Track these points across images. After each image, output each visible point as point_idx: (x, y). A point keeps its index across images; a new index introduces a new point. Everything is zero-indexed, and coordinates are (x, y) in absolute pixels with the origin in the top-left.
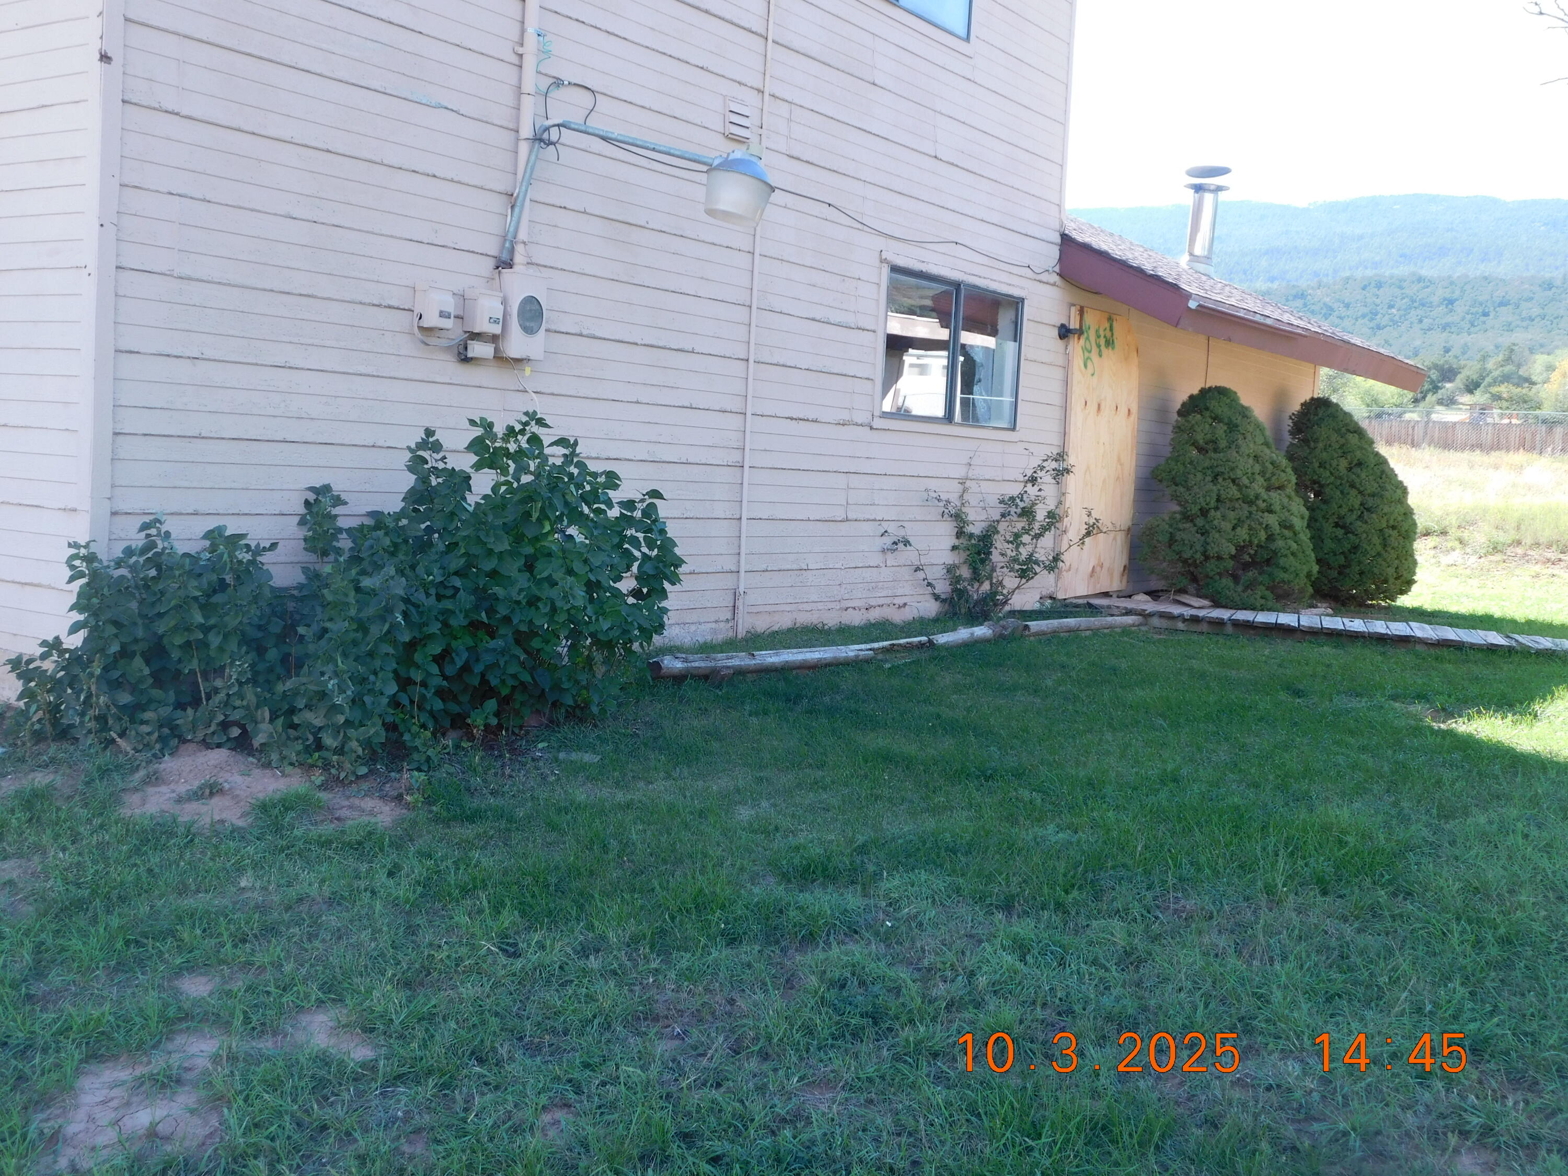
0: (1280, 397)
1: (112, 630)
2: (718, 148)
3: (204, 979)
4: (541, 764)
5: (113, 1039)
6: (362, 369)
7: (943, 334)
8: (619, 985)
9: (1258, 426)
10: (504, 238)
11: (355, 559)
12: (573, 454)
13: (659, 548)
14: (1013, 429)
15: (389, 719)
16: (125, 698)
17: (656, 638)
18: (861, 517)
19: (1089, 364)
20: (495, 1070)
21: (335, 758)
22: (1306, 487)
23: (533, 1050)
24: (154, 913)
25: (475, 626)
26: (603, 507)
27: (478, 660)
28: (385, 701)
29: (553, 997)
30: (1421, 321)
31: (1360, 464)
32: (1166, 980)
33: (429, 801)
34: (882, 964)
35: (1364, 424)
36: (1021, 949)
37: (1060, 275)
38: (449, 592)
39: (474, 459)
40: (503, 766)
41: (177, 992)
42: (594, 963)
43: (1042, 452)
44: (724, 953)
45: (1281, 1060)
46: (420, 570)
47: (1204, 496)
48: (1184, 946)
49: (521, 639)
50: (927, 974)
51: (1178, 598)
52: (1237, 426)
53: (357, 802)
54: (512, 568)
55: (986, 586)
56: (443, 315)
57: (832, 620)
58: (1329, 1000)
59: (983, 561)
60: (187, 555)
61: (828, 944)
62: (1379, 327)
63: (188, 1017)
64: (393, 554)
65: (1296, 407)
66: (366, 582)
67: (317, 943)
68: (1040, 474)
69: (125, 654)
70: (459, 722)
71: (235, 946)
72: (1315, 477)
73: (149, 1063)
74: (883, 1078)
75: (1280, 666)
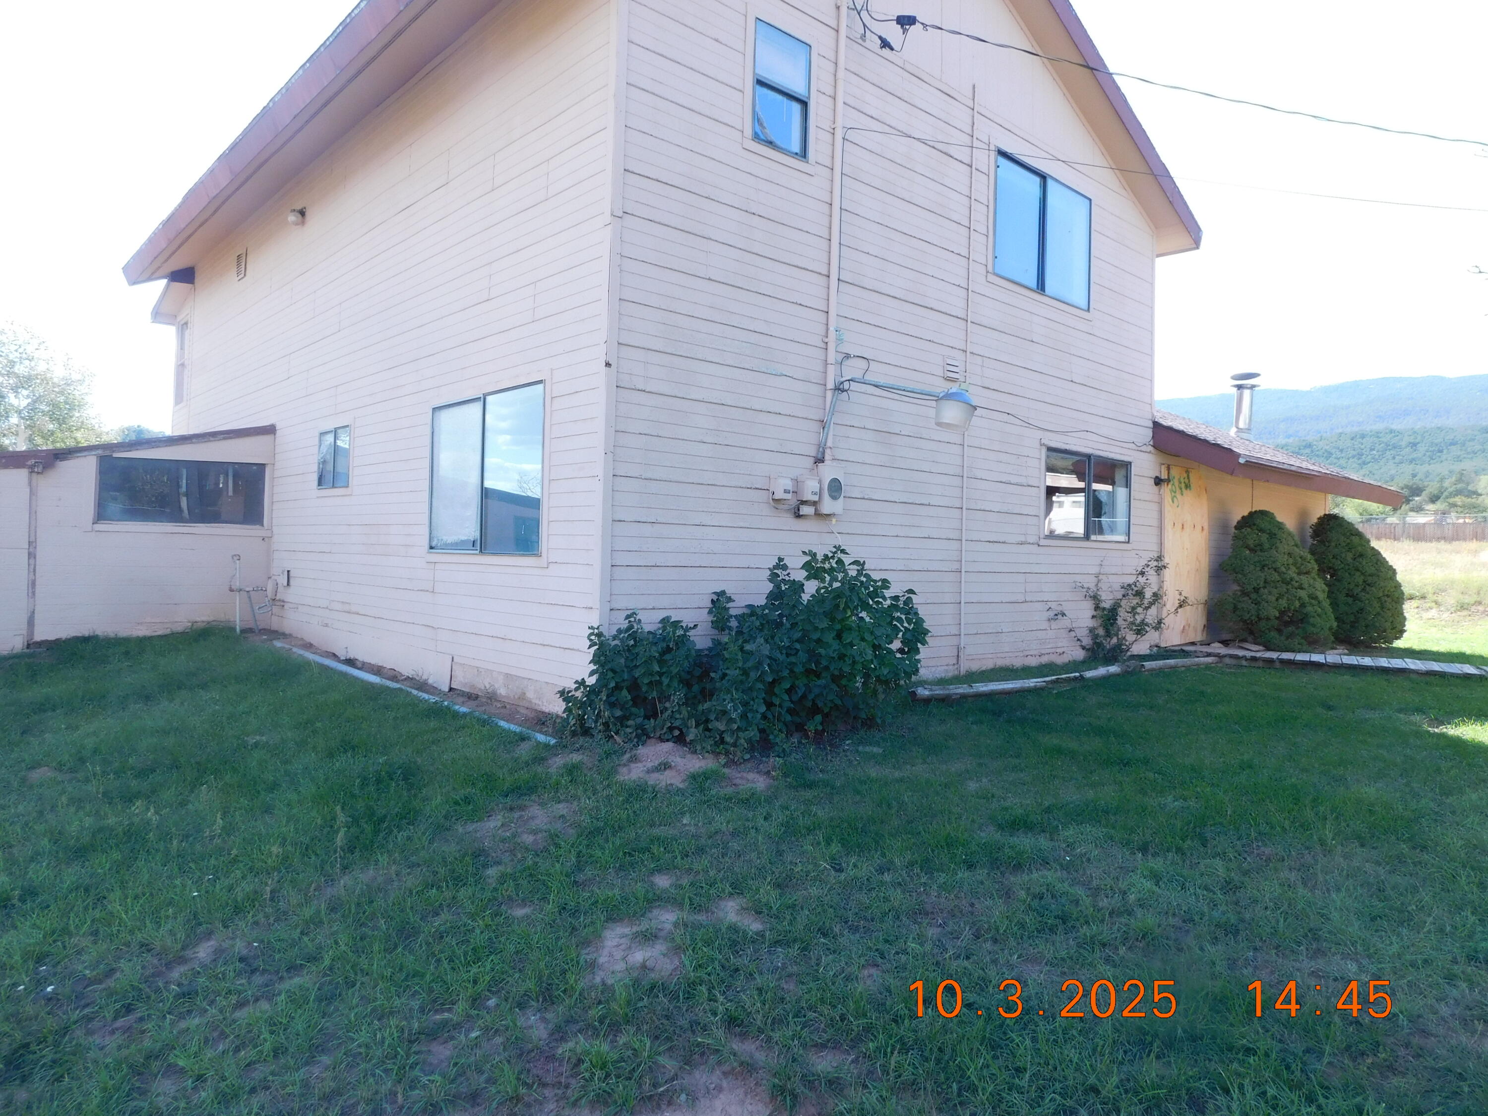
0: (1303, 515)
1: (610, 674)
2: (941, 387)
3: (667, 877)
4: (848, 754)
5: (620, 909)
6: (742, 524)
7: (1081, 485)
8: (903, 892)
9: (1289, 534)
10: (819, 445)
11: (740, 633)
12: (863, 569)
13: (914, 623)
14: (1128, 542)
15: (761, 727)
16: (618, 713)
17: (914, 678)
18: (1034, 599)
19: (1175, 499)
20: (833, 940)
21: (732, 749)
22: (1324, 571)
23: (854, 929)
24: (638, 837)
25: (808, 672)
26: (881, 600)
27: (810, 692)
28: (759, 716)
29: (864, 898)
30: (1394, 458)
31: (1361, 555)
32: (1256, 901)
33: (786, 775)
34: (1066, 885)
35: (1360, 528)
36: (1156, 878)
37: (1154, 446)
38: (793, 652)
39: (805, 574)
40: (827, 754)
41: (652, 884)
42: (887, 877)
43: (1146, 556)
44: (966, 874)
45: (1342, 959)
46: (777, 639)
47: (1256, 580)
48: (1266, 879)
49: (835, 679)
50: (1096, 892)
51: (1241, 645)
52: (1275, 535)
53: (745, 775)
54: (829, 638)
55: (1114, 640)
56: (786, 491)
57: (1018, 663)
58: (1373, 919)
59: (1112, 625)
60: (649, 632)
61: (1030, 869)
62: (1364, 463)
63: (659, 899)
64: (761, 630)
65: (1314, 520)
66: (748, 647)
67: (727, 859)
68: (1147, 569)
69: (618, 688)
70: (800, 728)
71: (682, 859)
72: (1331, 565)
73: (640, 924)
74: (1071, 958)
75: (1315, 689)
